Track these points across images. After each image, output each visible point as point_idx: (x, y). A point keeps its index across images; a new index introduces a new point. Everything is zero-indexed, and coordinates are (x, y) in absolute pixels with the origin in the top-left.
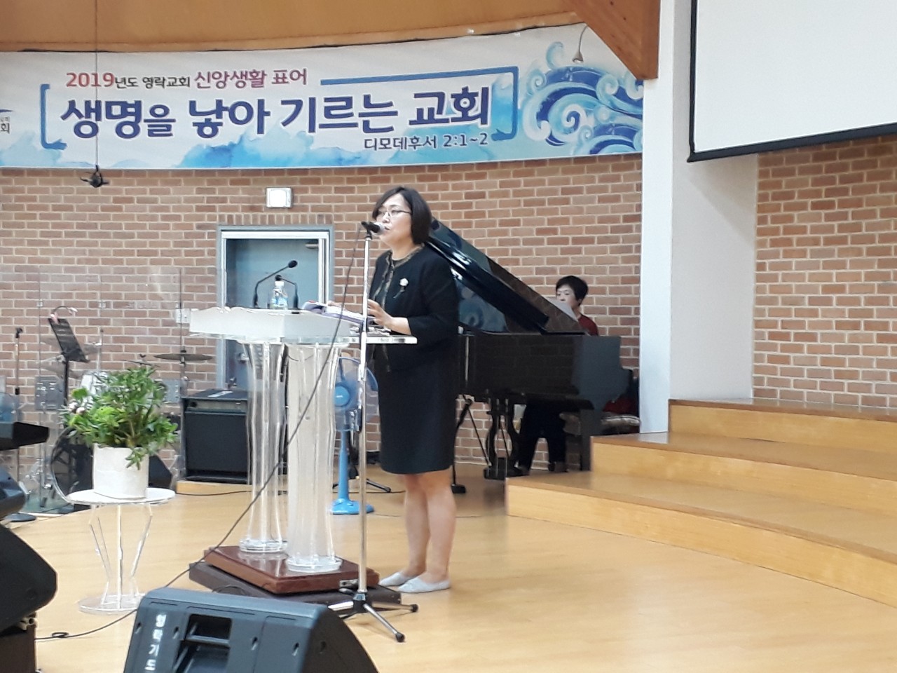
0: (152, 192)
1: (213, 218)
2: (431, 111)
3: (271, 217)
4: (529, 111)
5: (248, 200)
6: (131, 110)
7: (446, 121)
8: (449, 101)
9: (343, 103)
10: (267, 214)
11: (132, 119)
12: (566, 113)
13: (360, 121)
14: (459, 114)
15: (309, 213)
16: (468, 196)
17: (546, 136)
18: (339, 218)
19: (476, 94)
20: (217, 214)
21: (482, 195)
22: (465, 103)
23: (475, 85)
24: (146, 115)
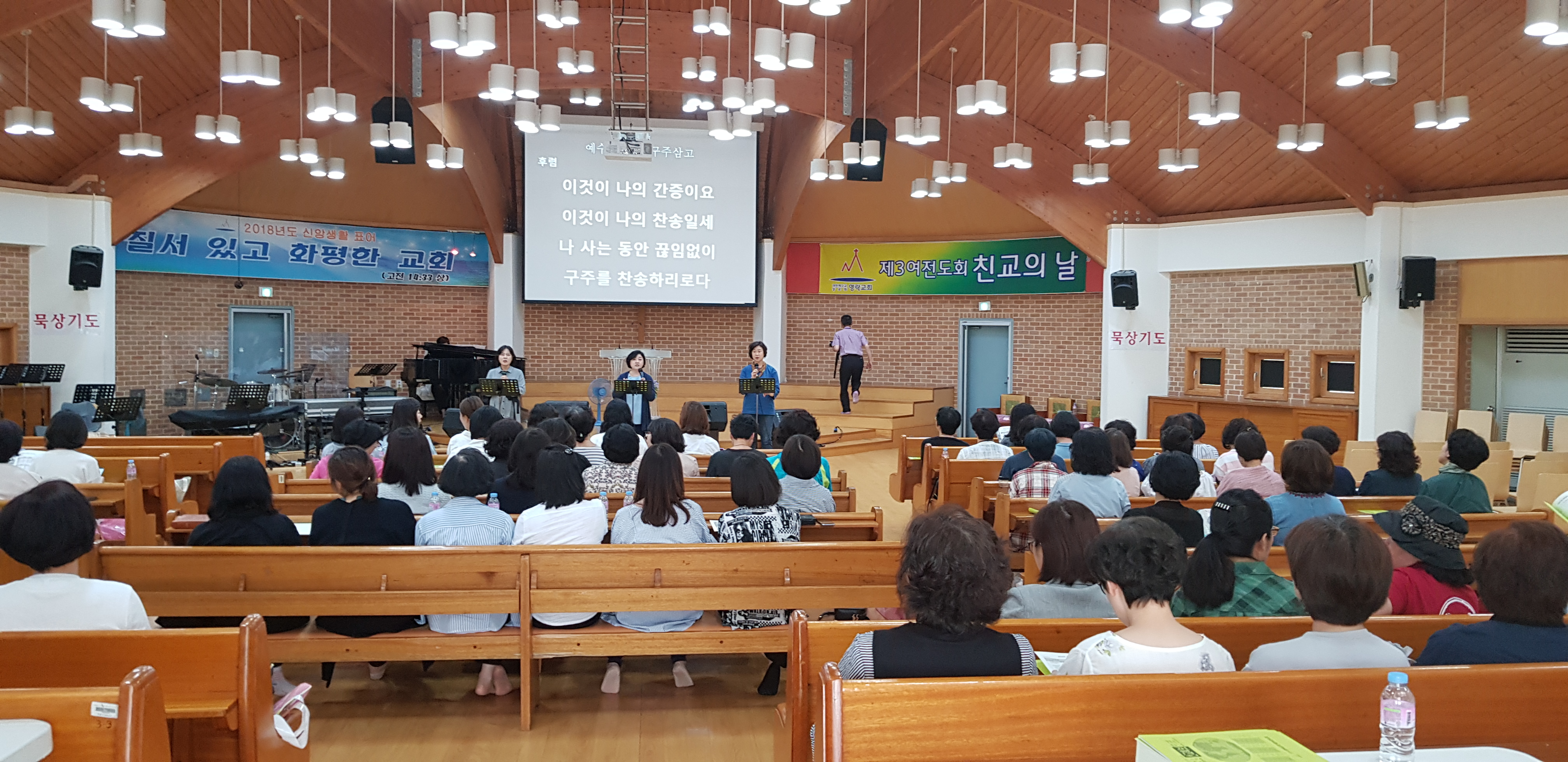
0: (192, 285)
1: (227, 301)
3: (260, 302)
5: (246, 292)
10: (257, 300)
15: (280, 300)
16: (367, 296)
18: (297, 303)
20: (229, 298)
21: (375, 296)
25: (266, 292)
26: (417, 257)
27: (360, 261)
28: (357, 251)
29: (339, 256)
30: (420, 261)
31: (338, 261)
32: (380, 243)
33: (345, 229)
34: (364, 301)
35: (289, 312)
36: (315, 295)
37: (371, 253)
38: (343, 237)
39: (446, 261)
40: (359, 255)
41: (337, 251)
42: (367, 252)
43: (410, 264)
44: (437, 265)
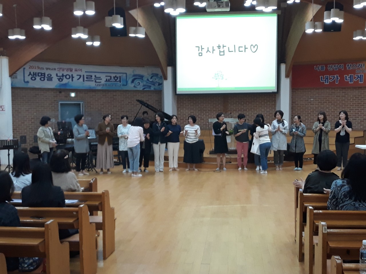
1: (57, 99)
2: (109, 79)
4: (129, 81)
5: (65, 95)
6: (43, 75)
7: (112, 81)
8: (112, 78)
9: (90, 76)
10: (69, 98)
11: (43, 77)
12: (137, 82)
13: (94, 80)
14: (114, 80)
15: (78, 98)
17: (133, 86)
19: (118, 77)
22: (116, 78)
23: (118, 75)
24: (46, 76)
25: (73, 95)
35: (82, 102)
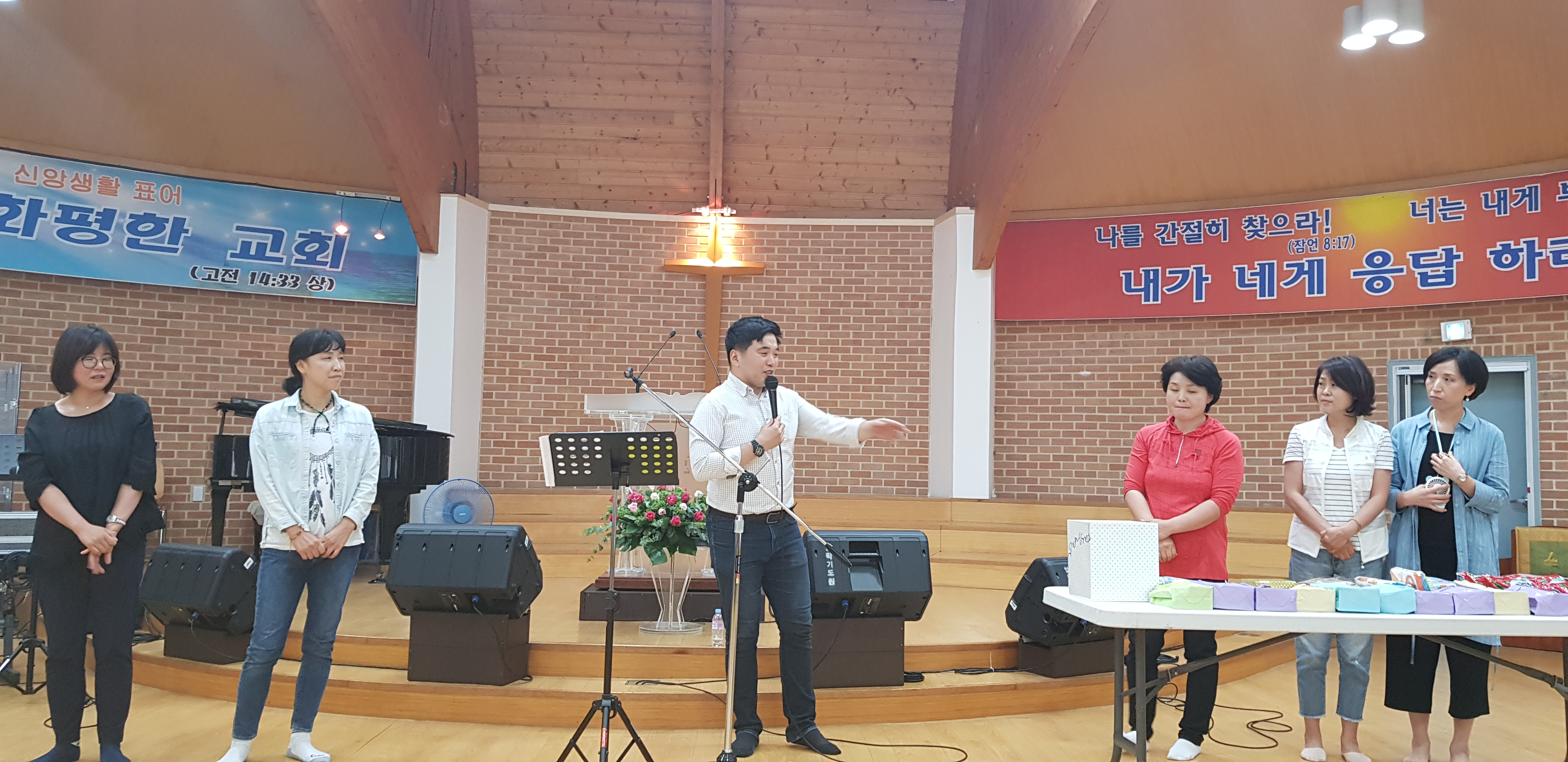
26: (269, 239)
27: (143, 240)
28: (138, 220)
29: (96, 226)
30: (276, 247)
31: (94, 236)
32: (191, 206)
33: (112, 174)
34: (153, 323)
36: (42, 305)
37: (169, 226)
38: (106, 189)
39: (330, 251)
40: (140, 228)
41: (92, 217)
42: (160, 224)
43: (253, 252)
44: (311, 258)
